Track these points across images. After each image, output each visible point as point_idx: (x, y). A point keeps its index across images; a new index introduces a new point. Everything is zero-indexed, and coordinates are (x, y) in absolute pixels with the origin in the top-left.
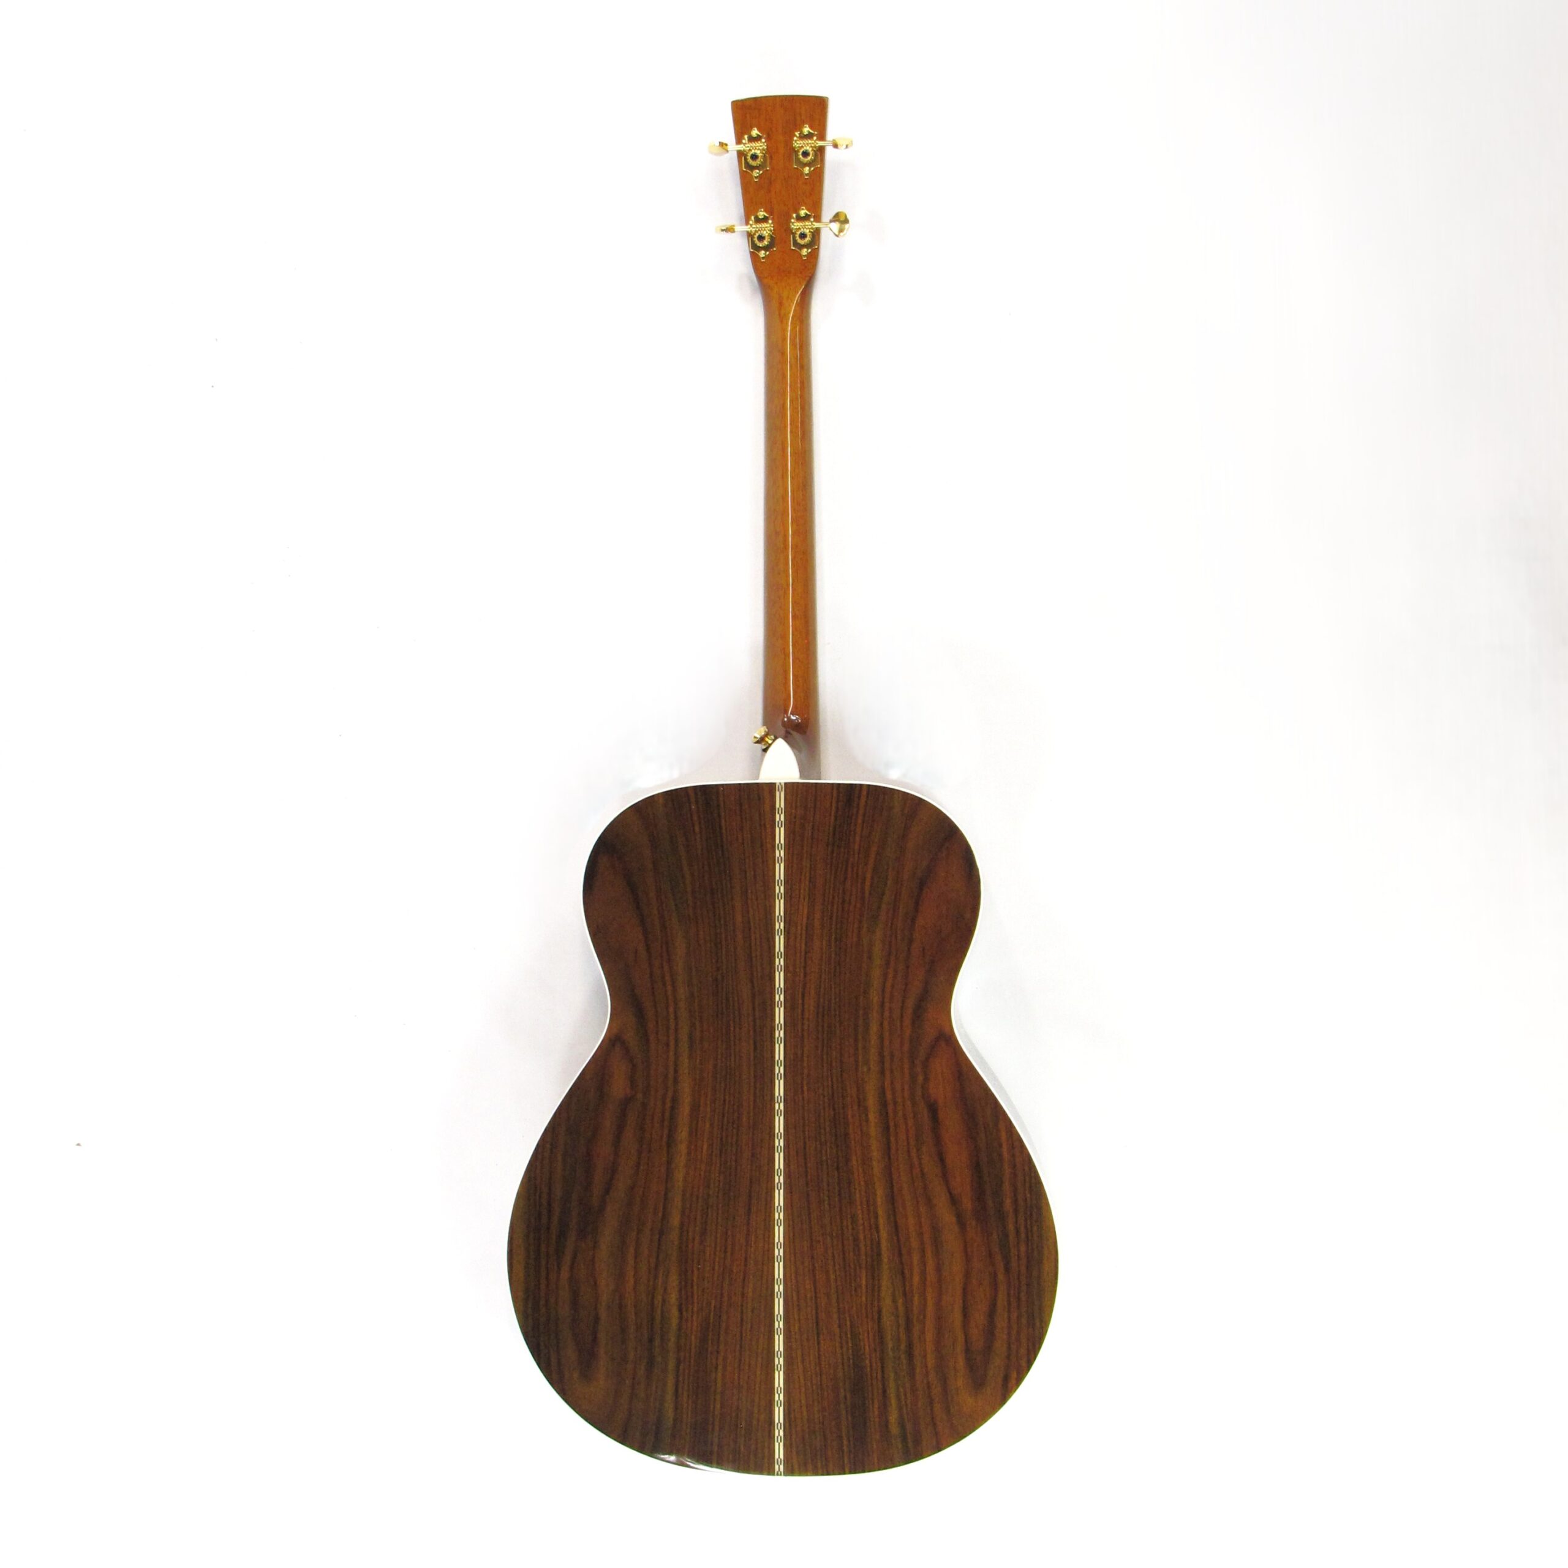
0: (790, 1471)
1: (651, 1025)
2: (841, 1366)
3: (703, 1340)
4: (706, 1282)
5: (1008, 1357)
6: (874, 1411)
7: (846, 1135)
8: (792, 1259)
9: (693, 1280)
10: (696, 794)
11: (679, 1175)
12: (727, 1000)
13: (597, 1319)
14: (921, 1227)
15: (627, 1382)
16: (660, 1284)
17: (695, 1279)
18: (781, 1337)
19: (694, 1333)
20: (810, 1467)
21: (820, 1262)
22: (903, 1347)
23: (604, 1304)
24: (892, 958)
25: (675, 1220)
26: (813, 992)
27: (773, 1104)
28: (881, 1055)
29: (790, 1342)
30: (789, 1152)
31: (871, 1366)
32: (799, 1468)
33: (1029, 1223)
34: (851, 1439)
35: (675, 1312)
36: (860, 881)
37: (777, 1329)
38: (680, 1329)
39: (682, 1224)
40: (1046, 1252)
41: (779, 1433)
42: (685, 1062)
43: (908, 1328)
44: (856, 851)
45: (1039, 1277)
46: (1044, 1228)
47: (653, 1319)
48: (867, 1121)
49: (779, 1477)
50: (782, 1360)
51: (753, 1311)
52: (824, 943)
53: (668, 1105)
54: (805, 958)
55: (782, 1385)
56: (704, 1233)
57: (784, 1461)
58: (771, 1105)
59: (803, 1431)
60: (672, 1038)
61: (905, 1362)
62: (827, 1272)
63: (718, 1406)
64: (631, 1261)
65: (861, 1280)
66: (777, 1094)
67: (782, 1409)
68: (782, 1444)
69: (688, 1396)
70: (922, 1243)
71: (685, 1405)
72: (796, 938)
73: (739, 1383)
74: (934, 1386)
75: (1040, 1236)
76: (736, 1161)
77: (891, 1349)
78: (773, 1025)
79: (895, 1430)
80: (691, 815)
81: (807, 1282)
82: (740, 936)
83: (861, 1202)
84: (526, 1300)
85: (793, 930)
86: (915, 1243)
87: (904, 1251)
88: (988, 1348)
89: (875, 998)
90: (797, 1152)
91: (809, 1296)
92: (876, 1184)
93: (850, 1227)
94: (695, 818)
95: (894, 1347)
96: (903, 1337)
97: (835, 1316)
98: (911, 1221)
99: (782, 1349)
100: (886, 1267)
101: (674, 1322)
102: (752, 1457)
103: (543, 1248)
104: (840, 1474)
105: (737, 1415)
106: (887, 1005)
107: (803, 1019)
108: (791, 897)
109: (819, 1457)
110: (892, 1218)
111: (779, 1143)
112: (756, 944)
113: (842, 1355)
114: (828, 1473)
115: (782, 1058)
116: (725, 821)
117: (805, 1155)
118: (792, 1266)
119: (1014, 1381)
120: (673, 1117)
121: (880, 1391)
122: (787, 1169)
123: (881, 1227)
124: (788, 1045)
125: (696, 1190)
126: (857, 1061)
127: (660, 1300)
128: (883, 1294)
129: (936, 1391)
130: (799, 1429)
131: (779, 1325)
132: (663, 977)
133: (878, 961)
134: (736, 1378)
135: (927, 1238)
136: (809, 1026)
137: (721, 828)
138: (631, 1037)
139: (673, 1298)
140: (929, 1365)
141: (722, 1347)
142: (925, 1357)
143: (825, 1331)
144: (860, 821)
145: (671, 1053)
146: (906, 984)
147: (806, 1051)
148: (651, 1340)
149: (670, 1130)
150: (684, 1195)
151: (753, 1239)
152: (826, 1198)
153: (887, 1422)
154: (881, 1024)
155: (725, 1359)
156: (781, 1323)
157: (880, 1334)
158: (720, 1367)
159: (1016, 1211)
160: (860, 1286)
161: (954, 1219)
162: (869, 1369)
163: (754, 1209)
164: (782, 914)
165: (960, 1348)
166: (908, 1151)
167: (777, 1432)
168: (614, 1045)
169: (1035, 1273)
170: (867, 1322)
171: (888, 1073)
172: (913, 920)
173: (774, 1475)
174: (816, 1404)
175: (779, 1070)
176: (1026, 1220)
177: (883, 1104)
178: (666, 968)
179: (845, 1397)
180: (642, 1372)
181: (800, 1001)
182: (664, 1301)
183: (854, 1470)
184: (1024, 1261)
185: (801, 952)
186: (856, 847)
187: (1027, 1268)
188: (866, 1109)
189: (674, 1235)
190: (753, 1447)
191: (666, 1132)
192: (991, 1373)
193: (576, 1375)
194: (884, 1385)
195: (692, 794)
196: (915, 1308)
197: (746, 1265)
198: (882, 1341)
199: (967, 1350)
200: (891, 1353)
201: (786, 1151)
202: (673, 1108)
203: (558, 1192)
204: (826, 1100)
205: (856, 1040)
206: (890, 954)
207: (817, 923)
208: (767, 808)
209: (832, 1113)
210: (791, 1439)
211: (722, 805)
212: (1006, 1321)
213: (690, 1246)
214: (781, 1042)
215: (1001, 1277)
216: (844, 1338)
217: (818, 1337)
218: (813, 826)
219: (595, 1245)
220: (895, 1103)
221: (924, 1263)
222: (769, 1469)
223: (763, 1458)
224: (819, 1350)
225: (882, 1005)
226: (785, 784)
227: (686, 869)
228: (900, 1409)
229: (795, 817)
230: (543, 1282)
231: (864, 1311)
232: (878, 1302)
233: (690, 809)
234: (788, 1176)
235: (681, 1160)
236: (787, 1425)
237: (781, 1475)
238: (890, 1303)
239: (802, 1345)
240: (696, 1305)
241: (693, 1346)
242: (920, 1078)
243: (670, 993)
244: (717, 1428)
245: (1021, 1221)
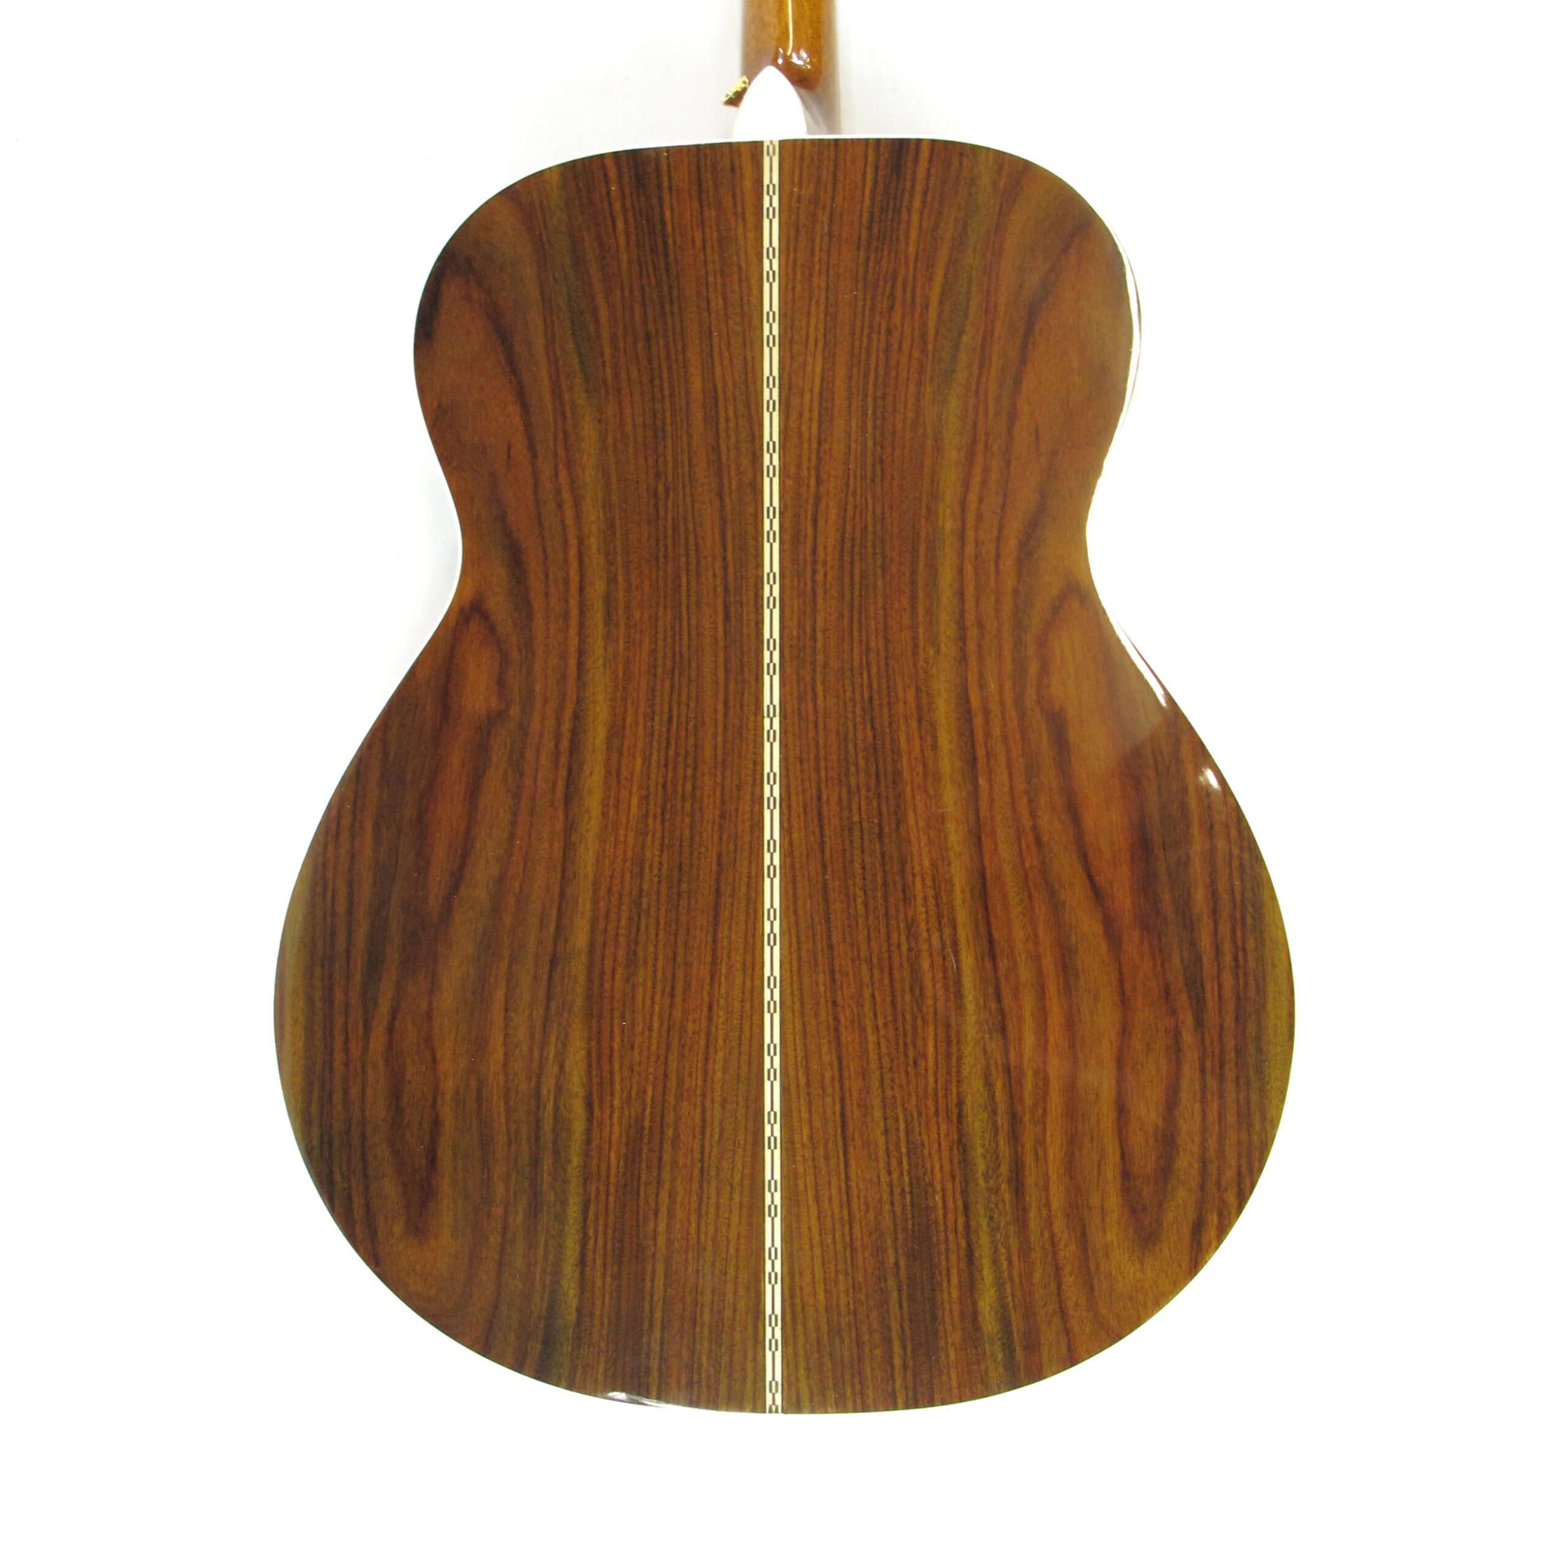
0: (794, 1404)
1: (535, 584)
2: (887, 1207)
3: (632, 1159)
4: (636, 1052)
5: (1202, 1186)
6: (951, 1293)
7: (897, 773)
8: (797, 1007)
9: (611, 1048)
10: (619, 167)
11: (587, 858)
12: (675, 529)
13: (436, 1123)
14: (1036, 943)
15: (492, 1240)
16: (551, 1057)
17: (616, 1047)
18: (777, 1153)
19: (614, 1147)
20: (831, 1395)
21: (848, 1011)
22: (1004, 1169)
23: (448, 1097)
24: (980, 446)
25: (580, 939)
26: (833, 513)
27: (760, 719)
28: (961, 627)
29: (794, 1162)
30: (789, 807)
31: (945, 1207)
32: (811, 1401)
33: (1239, 934)
34: (908, 1344)
35: (578, 1107)
36: (918, 309)
37: (769, 1139)
38: (588, 1141)
39: (592, 945)
40: (1271, 987)
41: (773, 1333)
42: (597, 645)
43: (1015, 1137)
44: (912, 257)
45: (1258, 1038)
46: (1268, 942)
47: (538, 1123)
48: (935, 747)
49: (773, 1415)
50: (778, 1196)
51: (723, 1107)
52: (854, 424)
53: (567, 726)
54: (818, 451)
55: (778, 1243)
56: (632, 961)
57: (782, 1385)
58: (756, 722)
59: (818, 1329)
60: (573, 603)
61: (1007, 1197)
62: (862, 1030)
63: (660, 1281)
64: (497, 1015)
65: (925, 1044)
66: (767, 701)
67: (778, 1288)
68: (778, 1354)
69: (605, 1265)
70: (1039, 972)
71: (599, 1284)
72: (801, 416)
73: (699, 1242)
74: (1062, 1244)
75: (1261, 960)
76: (692, 828)
77: (983, 1174)
78: (760, 573)
79: (990, 1325)
80: (610, 205)
81: (825, 1049)
82: (698, 417)
83: (925, 899)
84: (308, 1090)
85: (795, 401)
86: (1025, 973)
87: (1005, 990)
88: (1165, 1171)
89: (948, 524)
90: (805, 807)
91: (828, 1075)
92: (953, 866)
93: (904, 947)
94: (617, 207)
95: (987, 1170)
96: (1004, 1149)
97: (878, 1113)
98: (1019, 934)
99: (777, 1176)
100: (973, 1019)
101: (579, 1127)
102: (724, 1380)
103: (339, 996)
104: (887, 1409)
105: (696, 1301)
106: (970, 534)
107: (815, 562)
108: (791, 342)
109: (848, 1376)
110: (982, 929)
111: (772, 791)
112: (727, 428)
113: (891, 1185)
114: (864, 1407)
115: (776, 635)
116: (672, 210)
117: (820, 813)
118: (796, 1021)
119: (1213, 1232)
120: (575, 747)
121: (962, 1253)
122: (787, 841)
123: (963, 945)
124: (787, 611)
125: (617, 882)
126: (915, 639)
127: (552, 1088)
128: (966, 1071)
129: (1068, 1252)
130: (811, 1324)
131: (773, 1130)
132: (558, 492)
133: (952, 455)
134: (693, 1230)
135: (1049, 964)
136: (825, 575)
137: (663, 223)
138: (498, 604)
139: (576, 1082)
140: (1055, 1204)
141: (666, 1175)
142: (1046, 1188)
143: (858, 1141)
144: (917, 205)
145: (573, 631)
146: (1005, 496)
147: (820, 623)
148: (536, 1163)
149: (570, 772)
150: (595, 892)
151: (724, 971)
152: (860, 893)
153: (975, 1314)
154: (961, 571)
155: (672, 1196)
156: (777, 1128)
157: (962, 1144)
158: (664, 1210)
159: (1215, 912)
160: (925, 1056)
161: (1098, 929)
162: (940, 1212)
163: (725, 914)
164: (776, 373)
165: (1111, 1171)
166: (1013, 802)
167: (769, 1330)
168: (467, 621)
169: (1251, 1028)
170: (938, 1123)
171: (973, 661)
172: (1018, 383)
173: (764, 1411)
174: (841, 1277)
175: (771, 657)
176: (1233, 930)
177: (965, 715)
178: (563, 478)
179: (897, 1265)
180: (518, 1218)
181: (810, 532)
182: (559, 1088)
183: (915, 1401)
184: (1230, 1007)
185: (810, 440)
186: (912, 249)
187: (1237, 1019)
188: (933, 726)
189: (578, 967)
190: (725, 1360)
191: (563, 773)
192: (1170, 1216)
193: (398, 1229)
194: (969, 1244)
195: (610, 163)
196: (1026, 1096)
197: (710, 1019)
198: (965, 1162)
199: (1126, 1175)
200: (981, 1182)
201: (784, 805)
202: (575, 732)
203: (365, 894)
204: (858, 710)
205: (914, 597)
206: (974, 441)
207: (840, 388)
208: (748, 184)
209: (870, 734)
210: (795, 1344)
211: (666, 185)
212: (1198, 1119)
213: (607, 986)
214: (774, 606)
215: (1188, 1038)
216: (894, 1153)
217: (845, 1153)
218: (832, 214)
219: (434, 987)
220: (987, 712)
221: (1042, 1013)
222: (755, 1403)
223: (744, 1380)
224: (848, 1178)
225: (962, 538)
226: (783, 144)
227: (600, 298)
228: (1000, 1285)
229: (799, 202)
230: (339, 1057)
231: (931, 1103)
232: (958, 1086)
233: (609, 192)
234: (788, 852)
235: (591, 825)
236: (788, 1317)
237: (777, 1411)
238: (981, 1089)
239: (815, 1168)
240: (617, 1095)
241: (613, 1172)
242: (1034, 667)
243: (570, 522)
244: (658, 1324)
245: (1225, 929)
